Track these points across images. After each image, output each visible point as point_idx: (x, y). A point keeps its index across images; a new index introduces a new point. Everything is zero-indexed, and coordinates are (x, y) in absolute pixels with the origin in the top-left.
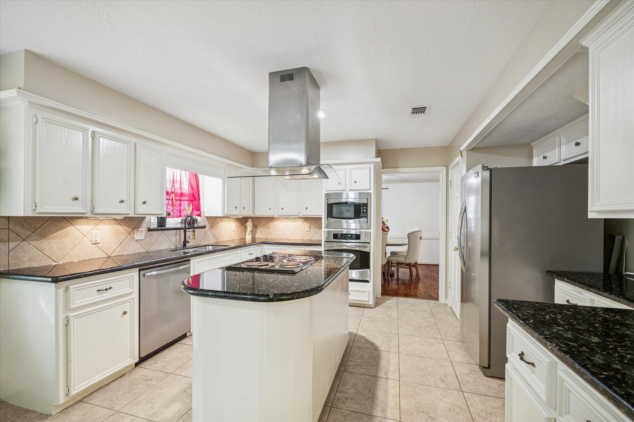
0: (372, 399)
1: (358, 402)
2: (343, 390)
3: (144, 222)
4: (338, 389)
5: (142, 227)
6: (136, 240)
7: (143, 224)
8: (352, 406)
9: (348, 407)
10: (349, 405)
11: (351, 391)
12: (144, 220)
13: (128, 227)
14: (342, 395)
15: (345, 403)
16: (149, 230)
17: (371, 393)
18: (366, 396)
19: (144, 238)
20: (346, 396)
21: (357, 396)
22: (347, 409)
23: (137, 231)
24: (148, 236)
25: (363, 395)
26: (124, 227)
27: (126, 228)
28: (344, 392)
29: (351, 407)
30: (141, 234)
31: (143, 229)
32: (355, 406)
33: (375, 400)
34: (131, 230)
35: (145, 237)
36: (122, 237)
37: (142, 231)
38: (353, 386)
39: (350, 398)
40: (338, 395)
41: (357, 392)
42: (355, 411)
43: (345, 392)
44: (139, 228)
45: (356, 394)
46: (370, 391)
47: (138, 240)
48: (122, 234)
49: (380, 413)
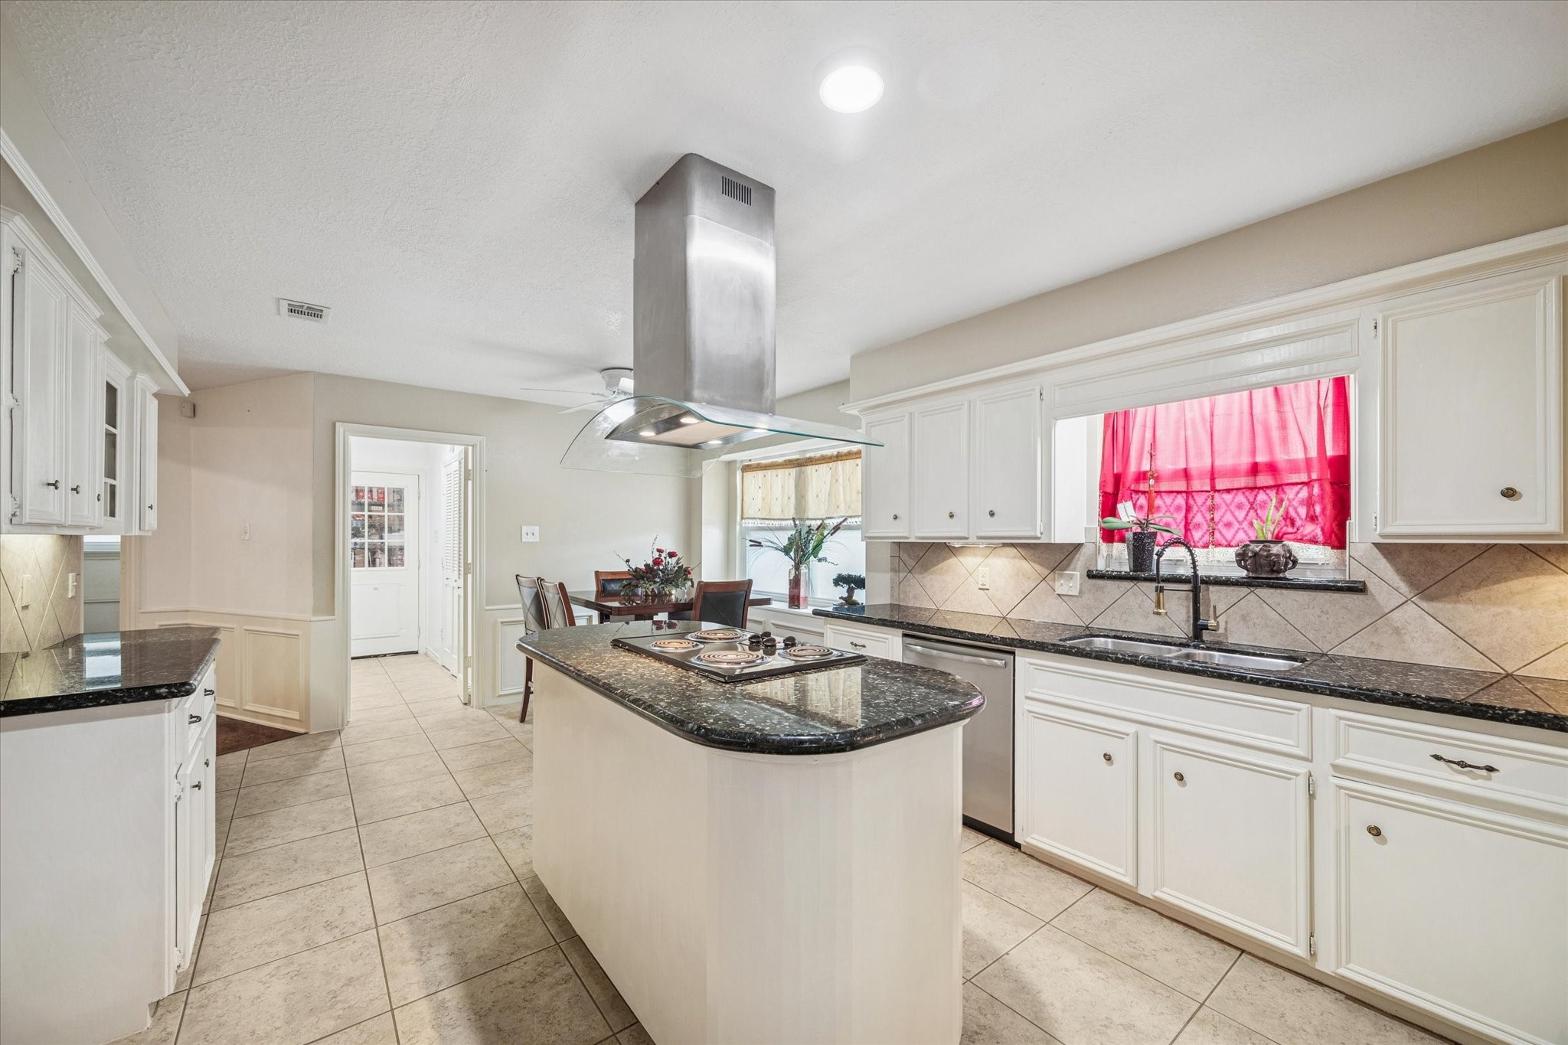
0: (482, 1012)
1: (511, 986)
2: (565, 986)
3: (1077, 556)
4: (579, 981)
5: (1072, 566)
6: (1059, 595)
7: (1074, 561)
8: (519, 970)
9: (525, 963)
10: (525, 968)
11: (544, 997)
12: (1079, 550)
13: (1040, 564)
14: (557, 975)
15: (538, 965)
16: (1092, 575)
17: (493, 1027)
18: (500, 1011)
19: (1077, 594)
20: (548, 979)
21: (522, 997)
22: (523, 960)
23: (1061, 576)
24: (1090, 591)
25: (509, 1008)
26: (1032, 564)
27: (1037, 567)
28: (561, 984)
29: (518, 968)
30: (1072, 582)
31: (1077, 573)
32: (512, 973)
33: (473, 1017)
34: (1047, 572)
35: (1081, 592)
36: (1029, 585)
37: (1071, 577)
38: (549, 1011)
39: (534, 982)
40: (568, 970)
41: (528, 1006)
42: (504, 968)
43: (557, 983)
44: (1065, 569)
45: (528, 998)
46: (499, 1030)
47: (1063, 595)
48: (1029, 578)
49: (448, 997)
